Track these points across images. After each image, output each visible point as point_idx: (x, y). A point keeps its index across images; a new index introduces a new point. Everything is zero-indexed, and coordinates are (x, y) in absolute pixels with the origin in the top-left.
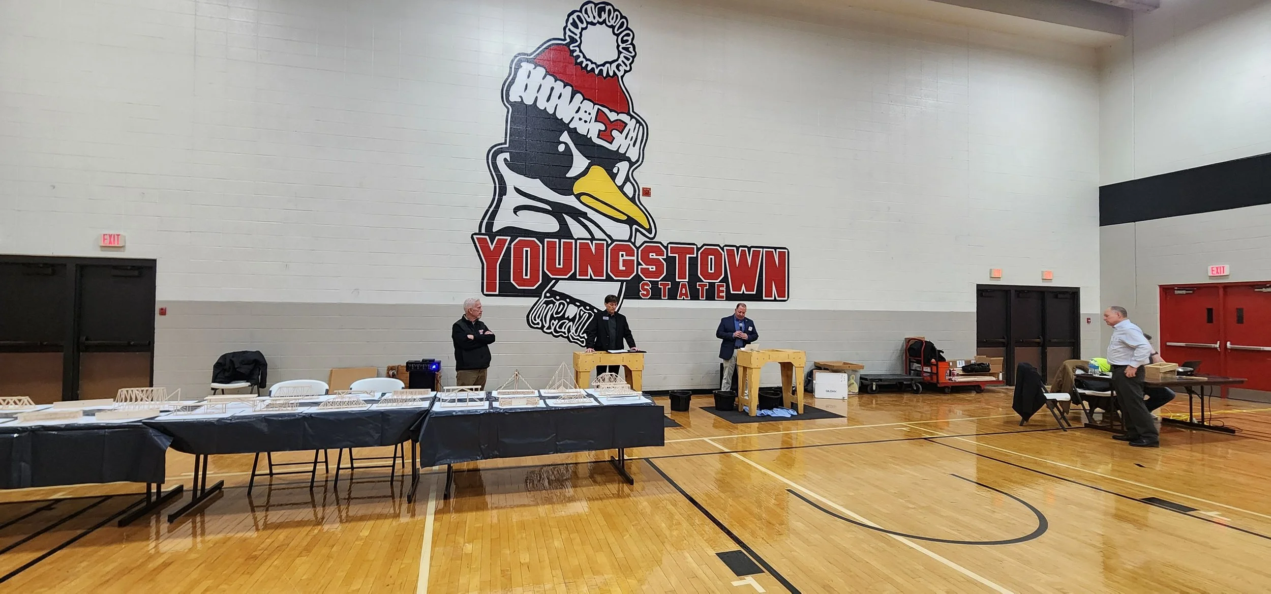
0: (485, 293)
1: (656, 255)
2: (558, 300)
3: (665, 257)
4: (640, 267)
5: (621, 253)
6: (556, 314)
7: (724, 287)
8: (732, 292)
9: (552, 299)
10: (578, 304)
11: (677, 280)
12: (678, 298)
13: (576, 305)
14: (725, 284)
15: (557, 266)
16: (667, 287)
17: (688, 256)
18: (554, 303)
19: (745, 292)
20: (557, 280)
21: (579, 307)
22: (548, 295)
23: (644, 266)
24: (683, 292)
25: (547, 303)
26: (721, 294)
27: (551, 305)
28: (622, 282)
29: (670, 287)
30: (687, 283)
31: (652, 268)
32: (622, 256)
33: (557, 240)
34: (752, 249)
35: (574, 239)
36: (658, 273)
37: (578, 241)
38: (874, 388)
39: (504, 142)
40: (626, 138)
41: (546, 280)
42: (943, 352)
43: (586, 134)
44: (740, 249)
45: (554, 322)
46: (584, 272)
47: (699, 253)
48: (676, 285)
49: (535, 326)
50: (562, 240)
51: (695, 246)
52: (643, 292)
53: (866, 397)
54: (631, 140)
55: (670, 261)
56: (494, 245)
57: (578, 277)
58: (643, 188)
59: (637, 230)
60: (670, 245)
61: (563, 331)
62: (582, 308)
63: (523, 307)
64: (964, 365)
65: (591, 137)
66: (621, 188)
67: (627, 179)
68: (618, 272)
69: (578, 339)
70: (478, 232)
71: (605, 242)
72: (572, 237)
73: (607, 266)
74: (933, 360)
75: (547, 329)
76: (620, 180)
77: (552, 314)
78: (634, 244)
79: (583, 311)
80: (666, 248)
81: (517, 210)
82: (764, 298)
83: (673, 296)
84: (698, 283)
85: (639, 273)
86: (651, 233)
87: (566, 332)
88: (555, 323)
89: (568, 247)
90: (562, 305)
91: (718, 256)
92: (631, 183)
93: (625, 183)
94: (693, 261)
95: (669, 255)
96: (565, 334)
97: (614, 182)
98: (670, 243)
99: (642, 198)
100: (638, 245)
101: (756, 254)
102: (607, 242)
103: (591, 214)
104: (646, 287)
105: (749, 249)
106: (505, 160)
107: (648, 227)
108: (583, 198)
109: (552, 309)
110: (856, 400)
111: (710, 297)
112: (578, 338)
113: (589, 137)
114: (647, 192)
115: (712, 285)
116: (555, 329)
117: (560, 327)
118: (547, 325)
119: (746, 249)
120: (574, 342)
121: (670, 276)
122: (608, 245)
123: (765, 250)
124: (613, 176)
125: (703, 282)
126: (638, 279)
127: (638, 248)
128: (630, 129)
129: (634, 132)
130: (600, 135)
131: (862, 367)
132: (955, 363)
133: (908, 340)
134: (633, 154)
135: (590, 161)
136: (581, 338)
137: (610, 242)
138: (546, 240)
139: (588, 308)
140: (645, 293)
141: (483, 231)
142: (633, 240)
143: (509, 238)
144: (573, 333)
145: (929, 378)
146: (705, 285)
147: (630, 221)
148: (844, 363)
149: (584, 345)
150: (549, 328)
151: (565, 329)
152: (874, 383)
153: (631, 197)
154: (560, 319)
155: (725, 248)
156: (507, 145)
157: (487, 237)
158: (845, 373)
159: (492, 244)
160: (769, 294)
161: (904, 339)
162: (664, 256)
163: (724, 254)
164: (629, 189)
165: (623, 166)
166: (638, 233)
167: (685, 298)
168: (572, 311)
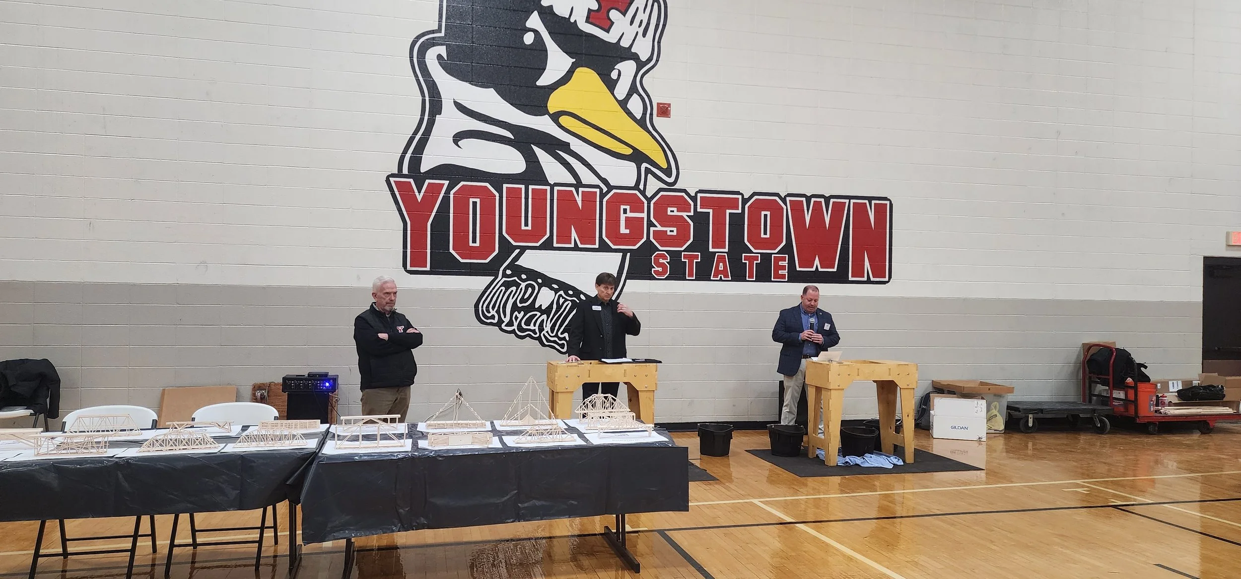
0: (409, 268)
1: (677, 211)
2: (524, 281)
3: (692, 214)
4: (652, 229)
5: (622, 207)
6: (520, 303)
7: (785, 261)
8: (798, 269)
9: (516, 278)
10: (555, 286)
11: (711, 250)
12: (712, 279)
13: (552, 289)
14: (787, 256)
15: (523, 228)
16: (695, 261)
17: (728, 211)
18: (518, 285)
19: (820, 269)
20: (523, 249)
21: (556, 291)
22: (509, 272)
23: (659, 228)
24: (720, 269)
25: (507, 285)
26: (780, 272)
27: (514, 288)
28: (624, 252)
29: (699, 260)
30: (726, 254)
31: (671, 231)
32: (625, 211)
33: (523, 187)
34: (832, 200)
35: (549, 184)
36: (681, 238)
37: (556, 188)
38: (1030, 424)
39: (437, 28)
40: (632, 23)
41: (506, 248)
42: (1146, 367)
43: (567, 17)
44: (813, 200)
45: (518, 315)
46: (564, 237)
47: (746, 207)
48: (708, 258)
49: (489, 321)
50: (531, 187)
51: (740, 197)
52: (657, 269)
53: (1017, 438)
54: (640, 26)
55: (700, 220)
56: (422, 194)
57: (555, 245)
58: (658, 104)
59: (648, 171)
60: (699, 195)
61: (532, 327)
62: (562, 292)
63: (469, 292)
64: (1180, 388)
65: (575, 21)
66: (623, 104)
67: (633, 90)
68: (618, 238)
69: (555, 342)
70: (396, 172)
71: (598, 190)
72: (546, 183)
73: (600, 229)
74: (1129, 380)
75: (505, 326)
76: (621, 91)
77: (515, 303)
78: (643, 193)
79: (563, 298)
80: (694, 199)
81: (458, 137)
82: (851, 278)
83: (703, 274)
84: (743, 255)
85: (652, 239)
86: (669, 176)
87: (537, 331)
88: (520, 316)
89: (539, 197)
90: (530, 289)
91: (776, 211)
92: (640, 95)
93: (629, 95)
94: (737, 221)
95: (699, 210)
96: (536, 333)
97: (613, 94)
98: (701, 191)
99: (659, 122)
100: (649, 194)
101: (838, 209)
102: (601, 190)
103: (576, 145)
104: (661, 261)
105: (827, 199)
106: (439, 57)
107: (665, 166)
108: (564, 120)
109: (514, 296)
110: (1000, 443)
111: (764, 275)
112: (556, 339)
113: (572, 20)
114: (664, 111)
115: (766, 258)
116: (519, 325)
117: (528, 323)
118: (506, 320)
119: (822, 200)
120: (549, 346)
121: (700, 243)
122: (602, 195)
123: (852, 201)
124: (611, 85)
125: (751, 252)
126: (648, 248)
127: (649, 200)
128: (638, 8)
129: (644, 13)
130: (591, 17)
131: (1011, 390)
132: (1165, 384)
133: (1088, 347)
134: (643, 48)
135: (574, 60)
136: (561, 339)
137: (605, 189)
138: (505, 186)
139: (571, 292)
140: (660, 269)
141: (405, 171)
142: (641, 187)
143: (446, 183)
144: (547, 332)
145: (1122, 409)
146: (756, 258)
147: (638, 157)
148: (982, 384)
149: (564, 350)
150: (510, 324)
151: (535, 325)
152: (1031, 416)
153: (639, 118)
154: (527, 310)
155: (788, 199)
156: (442, 34)
157: (411, 181)
158: (983, 398)
159: (419, 192)
160: (859, 271)
161: (1080, 345)
162: (690, 211)
163: (787, 209)
164: (635, 105)
165: (627, 68)
166: (649, 175)
167: (723, 279)
168: (546, 297)
